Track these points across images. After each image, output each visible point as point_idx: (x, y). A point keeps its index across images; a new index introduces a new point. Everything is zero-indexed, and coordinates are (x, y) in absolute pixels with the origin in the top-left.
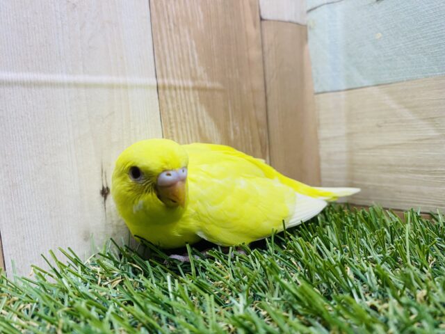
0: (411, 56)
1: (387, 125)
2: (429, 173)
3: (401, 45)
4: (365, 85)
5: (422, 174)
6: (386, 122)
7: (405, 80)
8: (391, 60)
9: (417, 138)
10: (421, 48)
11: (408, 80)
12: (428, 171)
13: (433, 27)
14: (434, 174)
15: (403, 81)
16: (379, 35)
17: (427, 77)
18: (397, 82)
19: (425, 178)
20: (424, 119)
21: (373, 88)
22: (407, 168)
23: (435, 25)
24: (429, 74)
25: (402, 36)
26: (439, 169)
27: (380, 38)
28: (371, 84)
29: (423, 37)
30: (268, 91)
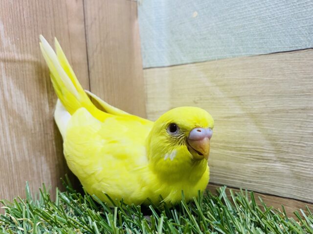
0: (222, 35)
1: (202, 101)
2: (235, 149)
3: (214, 24)
4: (184, 62)
5: (230, 150)
6: (201, 99)
7: (217, 59)
8: (205, 39)
9: (226, 115)
10: (229, 28)
11: (219, 59)
12: (235, 148)
13: (239, 8)
14: (240, 150)
15: (215, 60)
16: (195, 14)
17: (234, 57)
18: (210, 61)
19: (233, 154)
20: (232, 98)
21: (192, 65)
22: (219, 144)
23: (240, 6)
24: (236, 54)
25: (214, 16)
26: (244, 146)
27: (197, 17)
28: (189, 62)
29: (231, 18)
30: (91, 64)
